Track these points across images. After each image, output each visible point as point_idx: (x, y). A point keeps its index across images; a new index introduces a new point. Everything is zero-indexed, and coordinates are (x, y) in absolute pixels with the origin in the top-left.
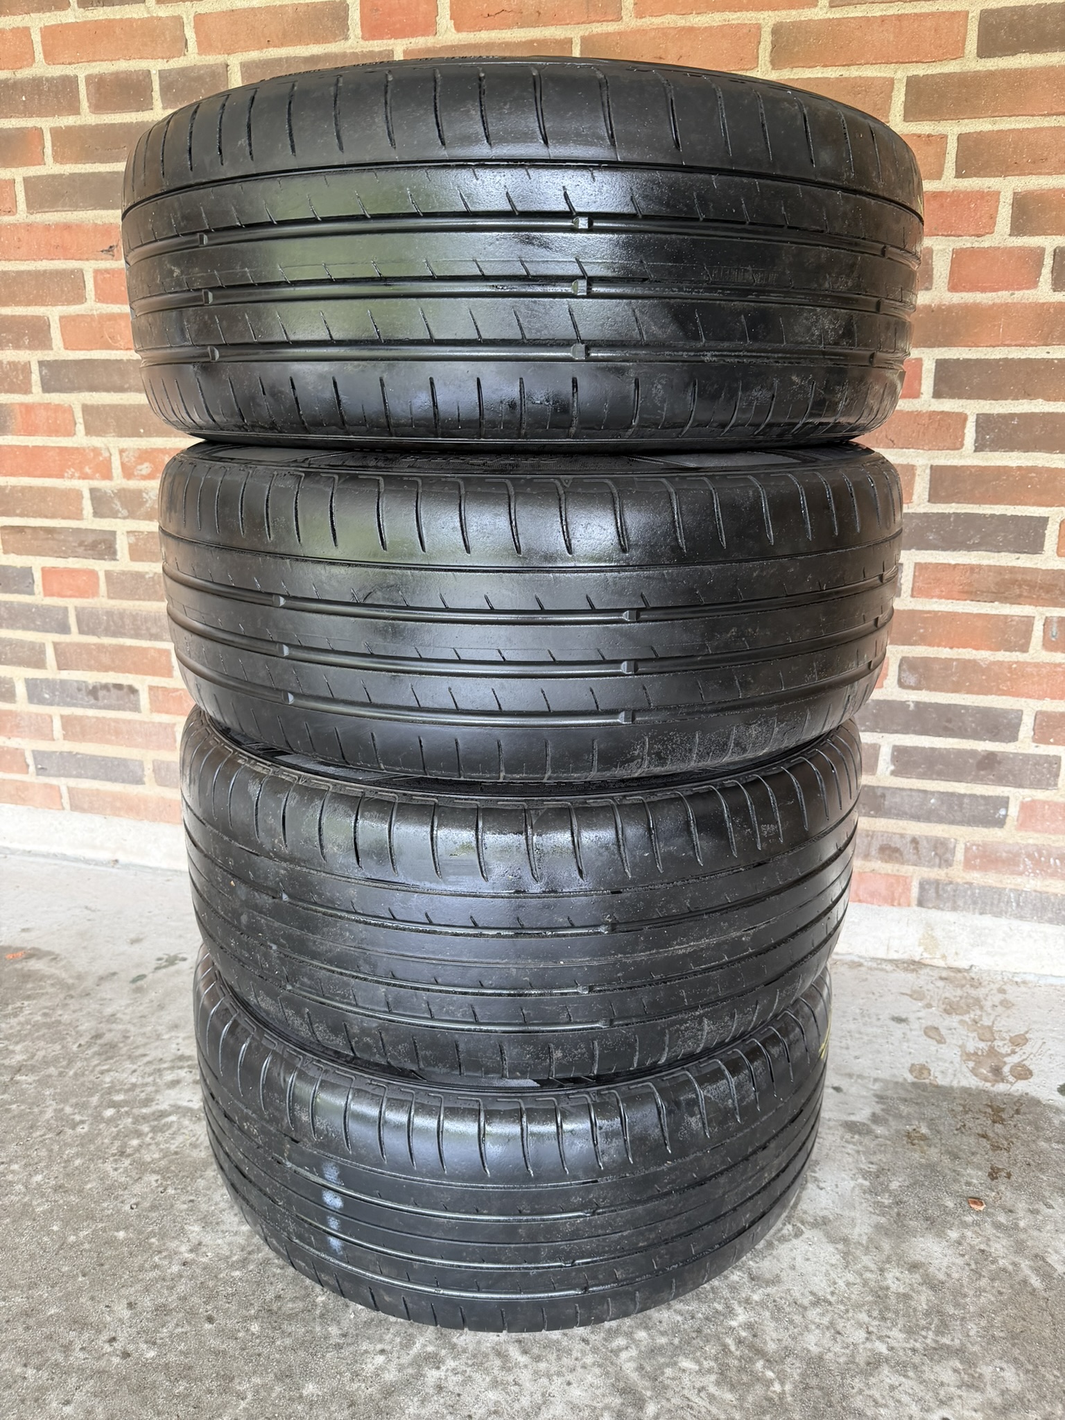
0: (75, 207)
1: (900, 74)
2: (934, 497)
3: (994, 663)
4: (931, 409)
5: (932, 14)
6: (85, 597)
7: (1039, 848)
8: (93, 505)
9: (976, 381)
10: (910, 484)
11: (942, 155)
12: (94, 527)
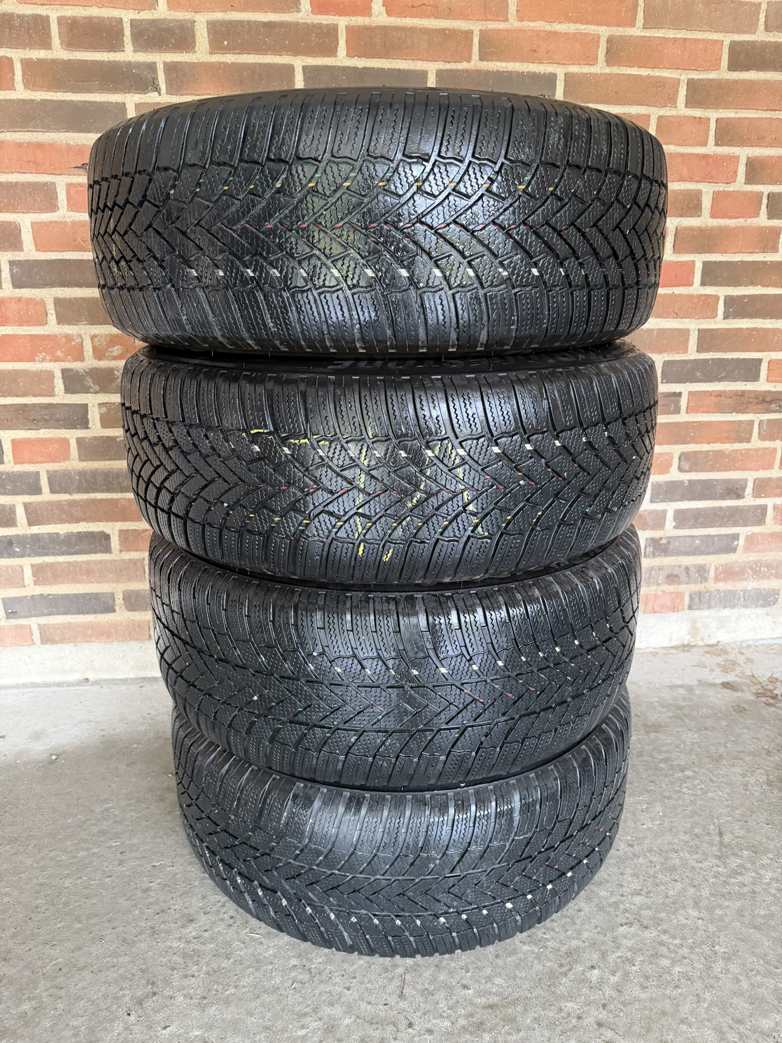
0: (48, 128)
1: (684, 77)
2: (700, 349)
3: (732, 451)
4: (700, 293)
5: (703, 40)
6: (56, 462)
7: (755, 563)
8: (64, 383)
9: (725, 275)
10: (687, 341)
11: (707, 131)
12: (66, 402)
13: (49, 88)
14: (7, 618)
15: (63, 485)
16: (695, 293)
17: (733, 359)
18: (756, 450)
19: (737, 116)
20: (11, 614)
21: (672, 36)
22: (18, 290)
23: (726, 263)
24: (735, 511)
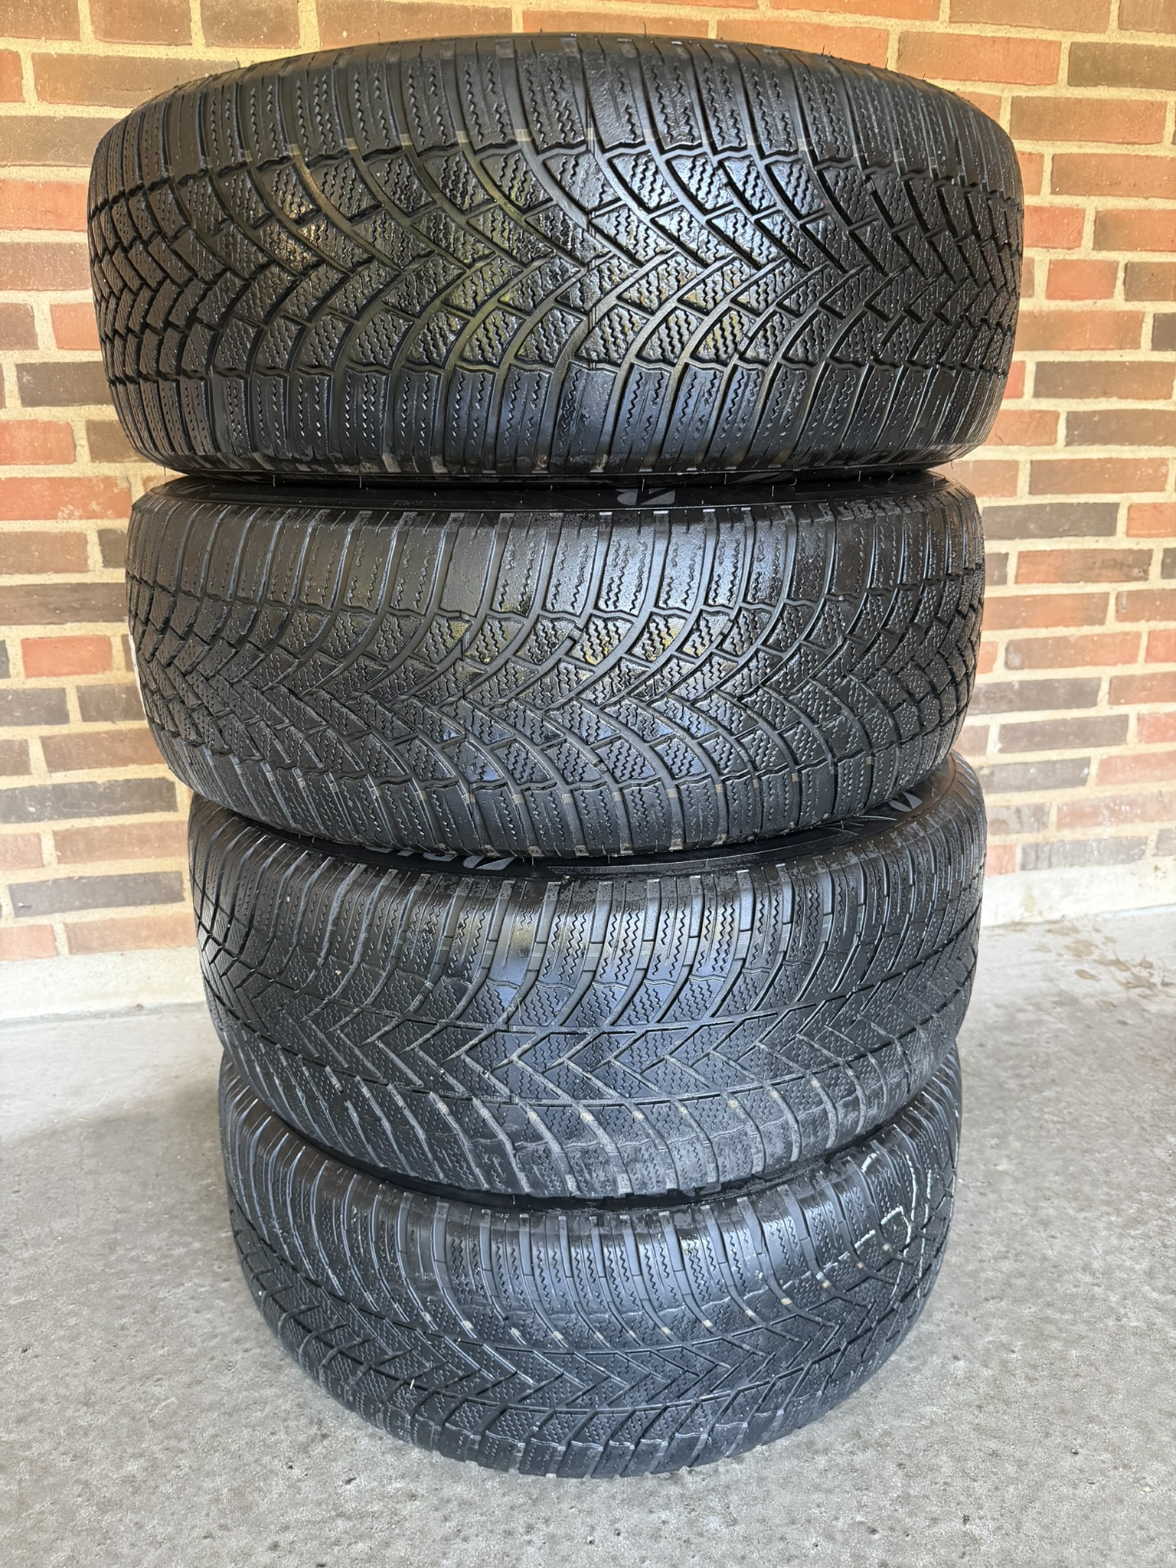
0: (75, 161)
1: (1007, 93)
2: (1033, 490)
3: (1080, 638)
4: (1033, 407)
5: (1033, 41)
6: (91, 673)
7: (1113, 799)
8: (103, 552)
9: (1068, 382)
10: (1015, 477)
11: (1040, 172)
12: (105, 580)
13: (77, 100)
14: (17, 915)
15: (103, 708)
16: (1026, 408)
17: (1079, 504)
18: (1113, 636)
19: (1082, 151)
20: (20, 911)
21: (990, 35)
22: (29, 409)
23: (1069, 363)
24: (1083, 724)
